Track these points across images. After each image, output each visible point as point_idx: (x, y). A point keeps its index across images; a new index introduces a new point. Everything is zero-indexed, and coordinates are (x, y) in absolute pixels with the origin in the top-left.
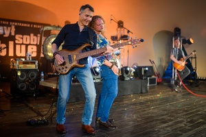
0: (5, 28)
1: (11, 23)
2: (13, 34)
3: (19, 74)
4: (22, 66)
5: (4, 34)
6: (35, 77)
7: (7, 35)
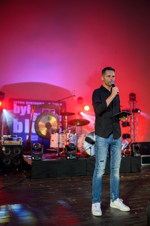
0: (22, 107)
1: (27, 103)
2: (29, 112)
3: (4, 149)
4: (7, 142)
5: (21, 112)
6: (19, 153)
7: (23, 114)
